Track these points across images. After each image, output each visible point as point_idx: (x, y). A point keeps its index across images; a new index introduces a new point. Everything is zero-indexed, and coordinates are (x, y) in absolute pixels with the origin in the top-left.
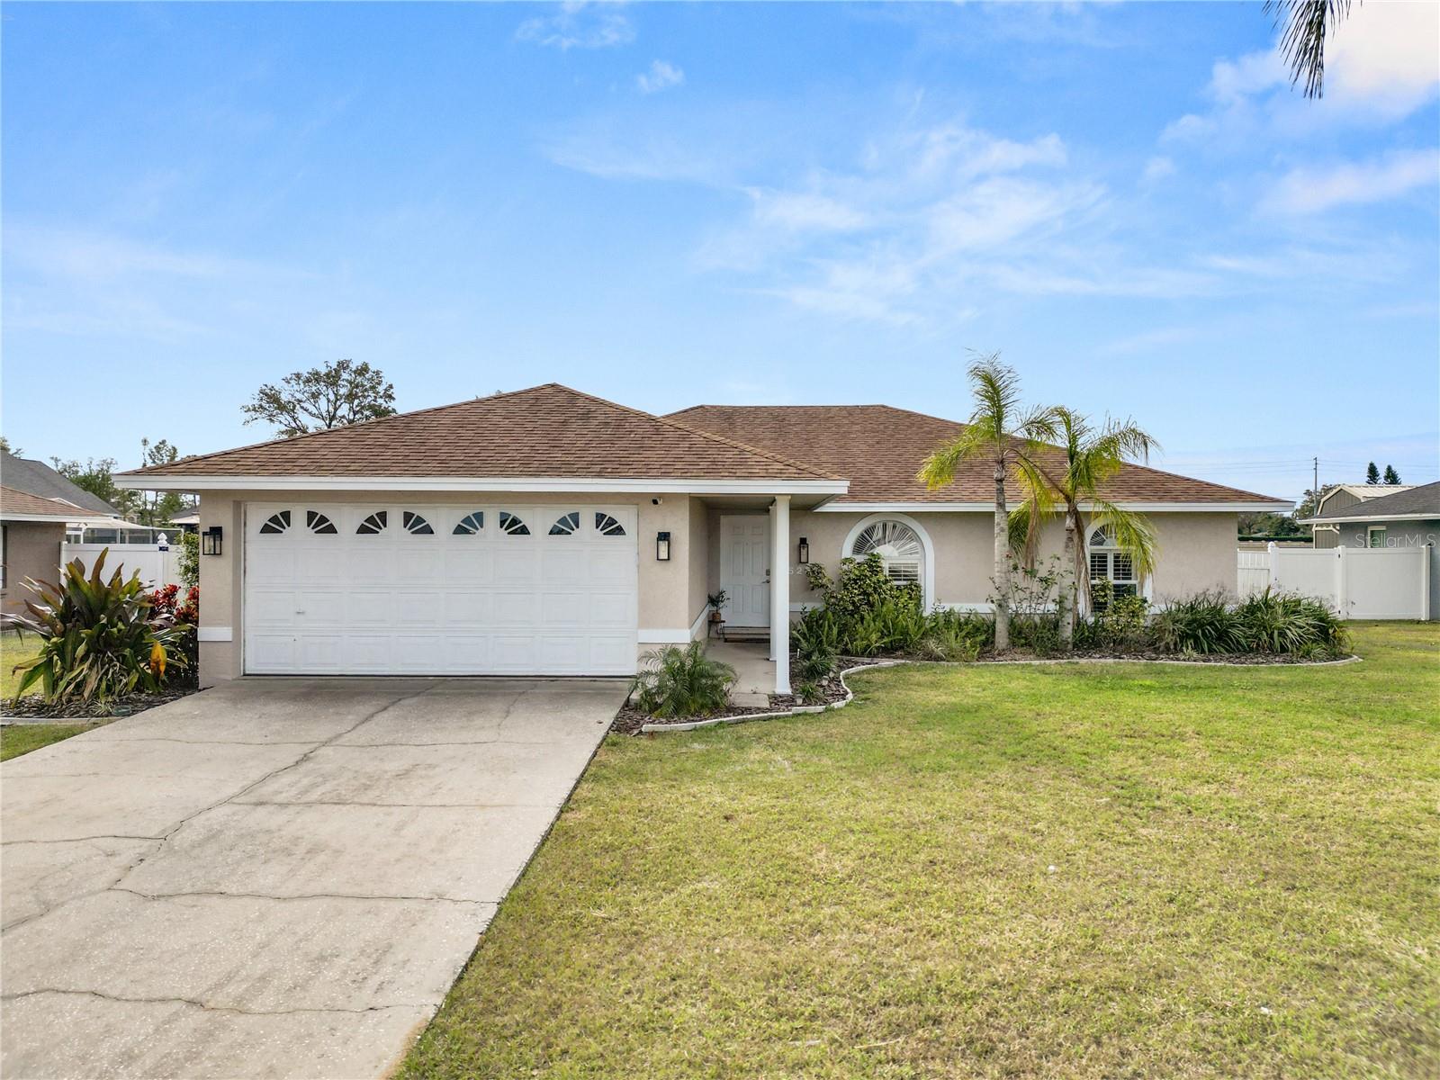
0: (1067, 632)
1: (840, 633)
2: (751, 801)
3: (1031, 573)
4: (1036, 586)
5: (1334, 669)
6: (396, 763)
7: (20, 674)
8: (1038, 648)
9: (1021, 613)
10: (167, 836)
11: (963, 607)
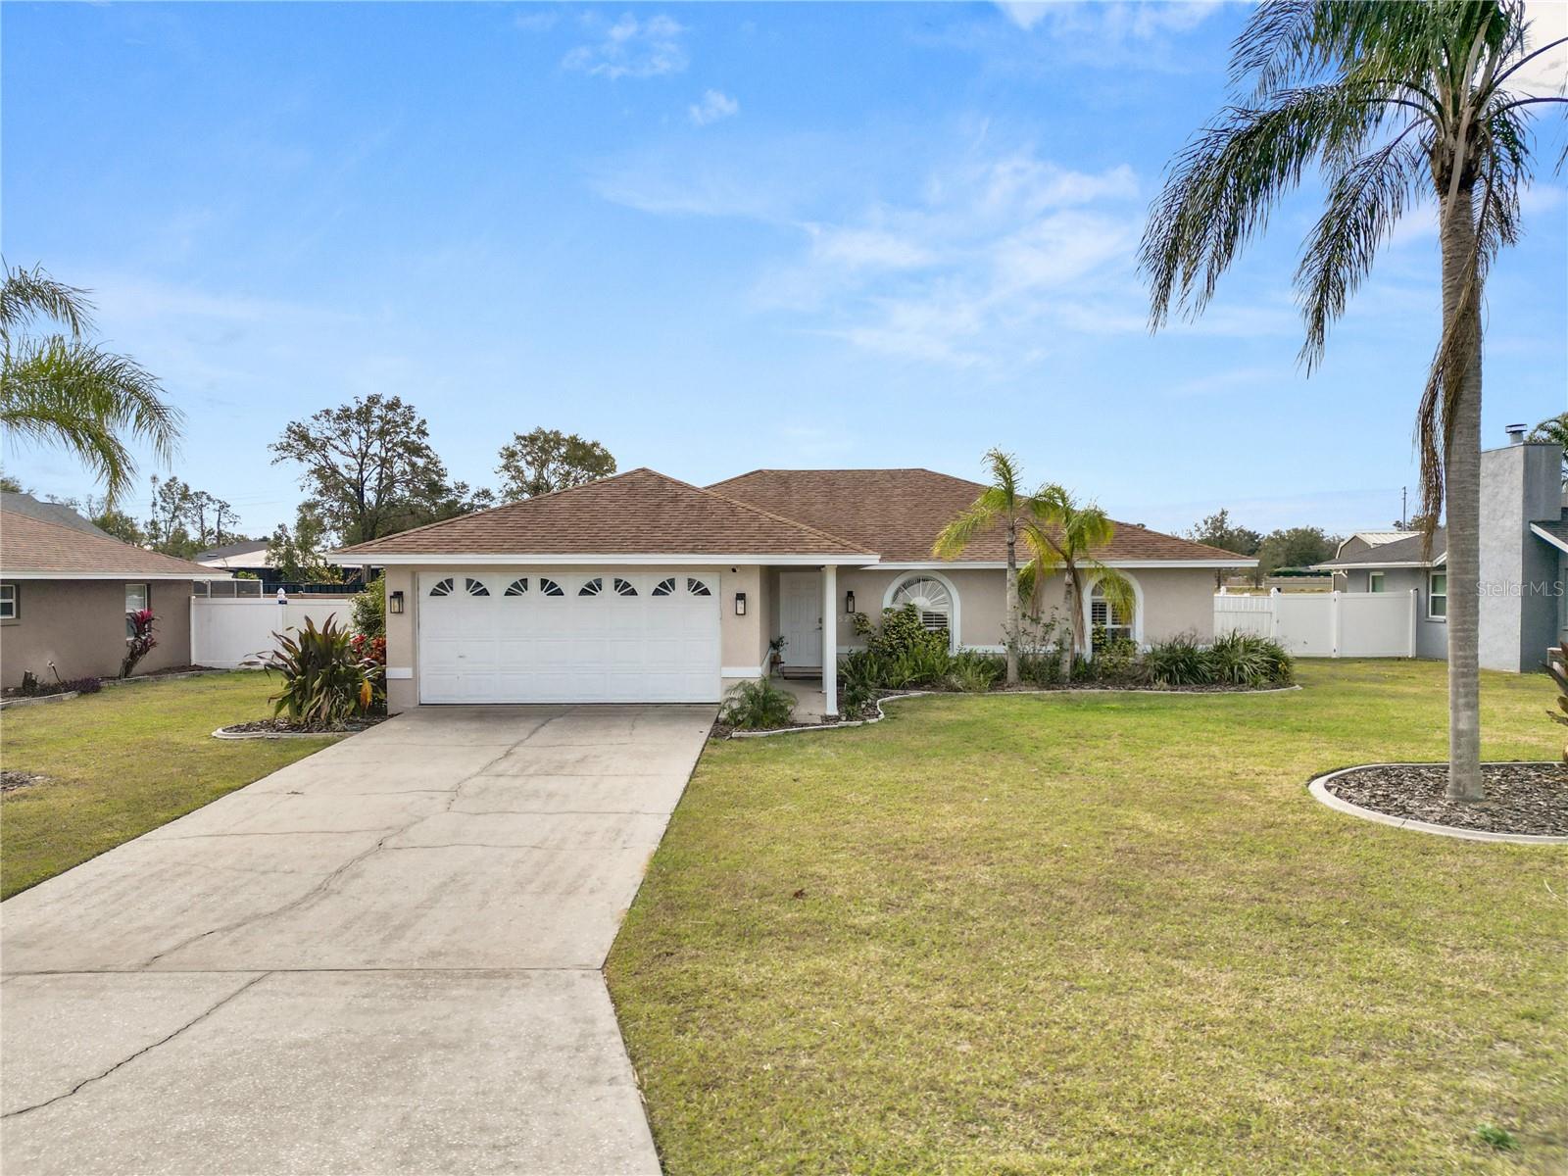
0: (1066, 669)
1: (879, 671)
2: (809, 773)
3: (1036, 620)
4: (1039, 631)
5: (1269, 695)
6: (573, 754)
7: (274, 703)
8: (1040, 681)
9: (1027, 654)
10: (456, 791)
11: (980, 649)
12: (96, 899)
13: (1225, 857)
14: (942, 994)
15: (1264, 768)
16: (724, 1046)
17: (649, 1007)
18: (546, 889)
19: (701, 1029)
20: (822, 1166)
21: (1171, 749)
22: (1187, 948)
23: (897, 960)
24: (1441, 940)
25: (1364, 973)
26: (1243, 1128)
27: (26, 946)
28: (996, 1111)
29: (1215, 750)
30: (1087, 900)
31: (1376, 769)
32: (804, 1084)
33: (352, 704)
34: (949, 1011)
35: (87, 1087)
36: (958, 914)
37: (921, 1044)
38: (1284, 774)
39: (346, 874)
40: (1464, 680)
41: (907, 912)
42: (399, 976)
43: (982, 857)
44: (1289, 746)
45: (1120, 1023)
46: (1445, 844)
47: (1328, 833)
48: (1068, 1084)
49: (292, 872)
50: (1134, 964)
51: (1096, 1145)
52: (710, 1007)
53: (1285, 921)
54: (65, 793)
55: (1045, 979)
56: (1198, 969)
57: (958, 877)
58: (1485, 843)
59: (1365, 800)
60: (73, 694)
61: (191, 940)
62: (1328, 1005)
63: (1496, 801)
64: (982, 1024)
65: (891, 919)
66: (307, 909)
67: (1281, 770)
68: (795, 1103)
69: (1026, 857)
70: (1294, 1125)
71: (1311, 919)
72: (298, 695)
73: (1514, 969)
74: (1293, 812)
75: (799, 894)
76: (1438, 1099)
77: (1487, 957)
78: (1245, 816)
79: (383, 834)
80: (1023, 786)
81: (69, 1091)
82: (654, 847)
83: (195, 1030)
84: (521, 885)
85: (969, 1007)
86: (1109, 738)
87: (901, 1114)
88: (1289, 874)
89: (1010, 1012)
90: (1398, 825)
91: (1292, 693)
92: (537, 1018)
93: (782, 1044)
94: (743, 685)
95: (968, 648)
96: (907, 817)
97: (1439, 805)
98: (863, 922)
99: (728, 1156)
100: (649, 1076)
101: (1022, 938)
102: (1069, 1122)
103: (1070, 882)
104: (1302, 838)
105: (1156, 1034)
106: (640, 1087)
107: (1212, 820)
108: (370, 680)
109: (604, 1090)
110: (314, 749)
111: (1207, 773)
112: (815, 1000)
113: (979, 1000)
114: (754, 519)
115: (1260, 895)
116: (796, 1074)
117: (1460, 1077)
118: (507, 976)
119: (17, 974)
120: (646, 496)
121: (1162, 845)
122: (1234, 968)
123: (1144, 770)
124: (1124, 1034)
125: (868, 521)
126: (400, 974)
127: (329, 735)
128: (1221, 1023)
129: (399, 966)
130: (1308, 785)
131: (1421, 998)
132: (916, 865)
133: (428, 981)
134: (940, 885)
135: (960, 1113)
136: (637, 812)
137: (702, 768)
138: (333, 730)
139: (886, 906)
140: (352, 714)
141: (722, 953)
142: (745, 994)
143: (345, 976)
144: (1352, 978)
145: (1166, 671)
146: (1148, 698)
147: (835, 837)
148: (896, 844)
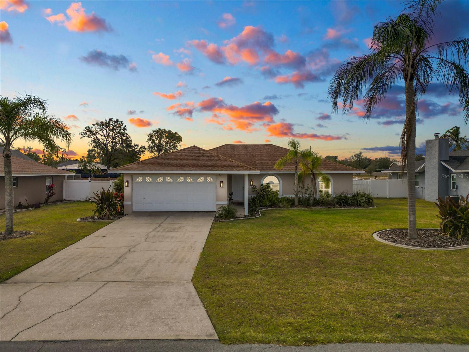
0: (311, 201)
1: (260, 202)
2: (241, 231)
3: (303, 188)
4: (304, 191)
5: (367, 209)
6: (177, 226)
7: (94, 211)
8: (304, 205)
9: (301, 197)
10: (147, 236)
11: (288, 196)
12: (59, 264)
13: (349, 253)
14: (275, 286)
15: (362, 230)
16: (223, 298)
17: (204, 290)
18: (175, 261)
19: (217, 294)
20: (247, 322)
21: (338, 225)
22: (336, 276)
23: (264, 279)
24: (399, 274)
25: (378, 281)
26: (343, 314)
27: (44, 276)
28: (287, 311)
29: (350, 225)
30: (312, 264)
31: (391, 230)
32: (243, 306)
33: (115, 212)
34: (277, 290)
35: (73, 307)
36: (280, 268)
37: (270, 297)
38: (367, 232)
39: (122, 258)
40: (412, 207)
41: (267, 267)
42: (141, 283)
43: (286, 253)
44: (370, 224)
45: (317, 292)
46: (405, 250)
47: (376, 247)
48: (304, 306)
49: (108, 257)
50: (323, 279)
51: (309, 318)
52: (219, 289)
53: (361, 269)
54: (41, 237)
55: (300, 283)
56: (338, 280)
57: (280, 259)
58: (416, 250)
59: (387, 239)
60: (33, 208)
61: (86, 274)
62: (368, 288)
63: (420, 239)
64: (285, 293)
65: (263, 269)
66: (114, 266)
67: (366, 230)
68: (241, 310)
69: (298, 253)
70: (354, 313)
71: (368, 269)
72: (100, 210)
73: (415, 281)
74: (368, 242)
75: (240, 263)
76: (388, 308)
77: (410, 278)
78: (355, 243)
79: (130, 247)
80: (298, 235)
81: (70, 308)
82: (201, 251)
83: (94, 295)
84: (168, 261)
85: (282, 289)
86: (322, 221)
87: (265, 312)
88: (364, 258)
89: (291, 290)
90: (394, 245)
91: (374, 209)
92: (177, 292)
93: (237, 298)
94: (222, 207)
95: (284, 196)
96: (267, 243)
97: (405, 240)
98: (256, 269)
99: (226, 320)
100: (206, 304)
101: (296, 273)
102: (304, 313)
103: (309, 260)
104: (369, 249)
105: (325, 295)
106: (204, 307)
107: (346, 244)
108: (120, 205)
109: (196, 307)
110: (106, 225)
111: (347, 231)
112: (244, 288)
113: (284, 288)
114: (225, 161)
115: (356, 263)
116: (240, 304)
117: (395, 304)
118: (168, 283)
119: (45, 283)
120: (195, 154)
121: (333, 250)
122: (347, 280)
123: (330, 230)
124: (318, 295)
125: (256, 160)
126: (141, 282)
127: (109, 220)
128: (342, 292)
129: (140, 280)
130: (372, 235)
131: (391, 287)
132: (269, 256)
133: (148, 284)
134: (275, 261)
135: (279, 312)
136: (196, 242)
137: (212, 230)
138: (110, 219)
139: (262, 266)
140: (115, 215)
141: (221, 277)
142: (227, 286)
143: (128, 283)
144: (375, 282)
145: (339, 202)
146: (334, 210)
147: (248, 248)
148: (264, 250)
